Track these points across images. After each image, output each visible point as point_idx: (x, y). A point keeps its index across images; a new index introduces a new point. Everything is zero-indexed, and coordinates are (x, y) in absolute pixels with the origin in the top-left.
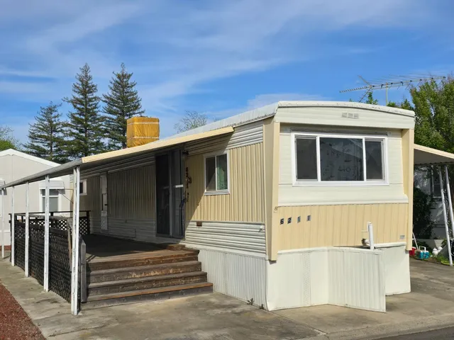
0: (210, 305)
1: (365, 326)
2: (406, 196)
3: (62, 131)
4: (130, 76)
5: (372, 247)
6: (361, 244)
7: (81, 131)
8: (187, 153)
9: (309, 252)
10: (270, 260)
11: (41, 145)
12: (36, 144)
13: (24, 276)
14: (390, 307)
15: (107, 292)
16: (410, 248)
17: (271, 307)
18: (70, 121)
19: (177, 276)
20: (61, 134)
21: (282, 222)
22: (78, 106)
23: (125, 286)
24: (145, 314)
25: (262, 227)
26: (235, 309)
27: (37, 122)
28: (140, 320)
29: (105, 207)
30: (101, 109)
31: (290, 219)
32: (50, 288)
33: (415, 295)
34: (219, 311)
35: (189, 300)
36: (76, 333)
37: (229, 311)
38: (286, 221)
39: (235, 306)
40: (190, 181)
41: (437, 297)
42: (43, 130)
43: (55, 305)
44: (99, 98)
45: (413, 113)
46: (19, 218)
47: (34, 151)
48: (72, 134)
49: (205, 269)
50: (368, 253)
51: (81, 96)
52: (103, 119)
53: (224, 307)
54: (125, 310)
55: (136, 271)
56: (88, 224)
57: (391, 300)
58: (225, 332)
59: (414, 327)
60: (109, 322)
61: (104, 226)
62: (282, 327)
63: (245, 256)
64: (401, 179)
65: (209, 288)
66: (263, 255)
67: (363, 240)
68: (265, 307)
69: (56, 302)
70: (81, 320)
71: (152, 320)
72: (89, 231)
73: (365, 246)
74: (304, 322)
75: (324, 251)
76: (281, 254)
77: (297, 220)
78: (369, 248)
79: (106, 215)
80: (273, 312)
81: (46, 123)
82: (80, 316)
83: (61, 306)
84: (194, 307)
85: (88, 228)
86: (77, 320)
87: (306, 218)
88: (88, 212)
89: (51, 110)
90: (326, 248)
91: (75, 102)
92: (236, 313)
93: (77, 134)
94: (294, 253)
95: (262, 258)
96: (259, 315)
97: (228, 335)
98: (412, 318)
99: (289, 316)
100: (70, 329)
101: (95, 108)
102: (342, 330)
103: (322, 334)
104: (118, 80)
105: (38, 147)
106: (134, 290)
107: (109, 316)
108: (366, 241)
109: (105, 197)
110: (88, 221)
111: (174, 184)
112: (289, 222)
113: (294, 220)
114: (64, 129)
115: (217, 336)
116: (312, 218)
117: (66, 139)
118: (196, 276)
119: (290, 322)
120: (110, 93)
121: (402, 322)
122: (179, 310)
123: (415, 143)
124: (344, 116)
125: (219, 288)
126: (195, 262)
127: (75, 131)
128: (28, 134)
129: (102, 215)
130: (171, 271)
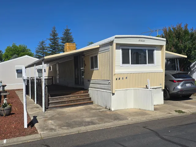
0: (92, 109)
1: (146, 116)
2: (162, 70)
3: (47, 49)
4: (70, 30)
5: (149, 88)
6: (145, 87)
7: (53, 50)
8: (84, 55)
9: (127, 90)
10: (112, 93)
11: (40, 54)
12: (38, 54)
13: (29, 99)
14: (155, 109)
15: (56, 104)
16: (164, 88)
17: (113, 109)
18: (49, 46)
19: (80, 98)
20: (46, 51)
21: (117, 79)
22: (52, 41)
23: (62, 102)
24: (68, 112)
25: (109, 81)
26: (100, 110)
27: (38, 47)
28: (66, 114)
29: (58, 75)
30: (60, 42)
31: (119, 78)
32: (37, 103)
33: (165, 105)
34: (94, 111)
35: (84, 107)
36: (43, 119)
37: (98, 111)
38: (118, 79)
39: (100, 109)
40: (85, 65)
41: (172, 105)
42: (40, 49)
43: (38, 109)
44: (59, 38)
45: (165, 39)
46: (28, 79)
47: (38, 56)
48: (50, 51)
49: (91, 96)
50: (148, 90)
51: (53, 37)
52: (60, 45)
53: (96, 109)
54: (62, 110)
55: (66, 97)
56: (53, 81)
57: (156, 107)
58: (95, 118)
59: (164, 116)
60: (56, 115)
61: (58, 82)
62: (116, 116)
63: (104, 91)
64: (161, 64)
65: (92, 103)
66: (110, 91)
67: (146, 86)
68: (111, 109)
69: (38, 108)
70: (46, 114)
71: (71, 114)
72: (53, 83)
73: (147, 88)
74: (124, 115)
75: (132, 89)
76: (116, 91)
77: (122, 79)
78: (148, 88)
79: (58, 78)
80: (113, 111)
81: (41, 47)
82: (46, 113)
83: (40, 109)
84: (86, 109)
85: (53, 82)
86: (44, 114)
87: (125, 78)
88: (52, 77)
89: (43, 43)
90: (133, 88)
91: (51, 39)
92: (100, 112)
93: (52, 51)
94: (121, 90)
95: (110, 92)
96: (108, 112)
97: (96, 119)
98: (163, 113)
99: (119, 113)
100: (42, 117)
101: (58, 41)
102: (137, 117)
103: (130, 119)
104: (65, 31)
105: (39, 55)
106: (66, 103)
107: (55, 113)
108: (147, 86)
109: (58, 71)
110: (53, 80)
111: (80, 68)
112: (119, 79)
113: (121, 79)
114: (48, 49)
115: (92, 120)
116: (127, 78)
117: (48, 52)
118: (87, 99)
119: (119, 115)
120: (62, 36)
121: (159, 115)
122: (80, 110)
123: (166, 50)
124: (139, 41)
125: (96, 103)
126: (87, 94)
127: (51, 49)
128: (35, 51)
129: (57, 78)
130: (79, 97)
